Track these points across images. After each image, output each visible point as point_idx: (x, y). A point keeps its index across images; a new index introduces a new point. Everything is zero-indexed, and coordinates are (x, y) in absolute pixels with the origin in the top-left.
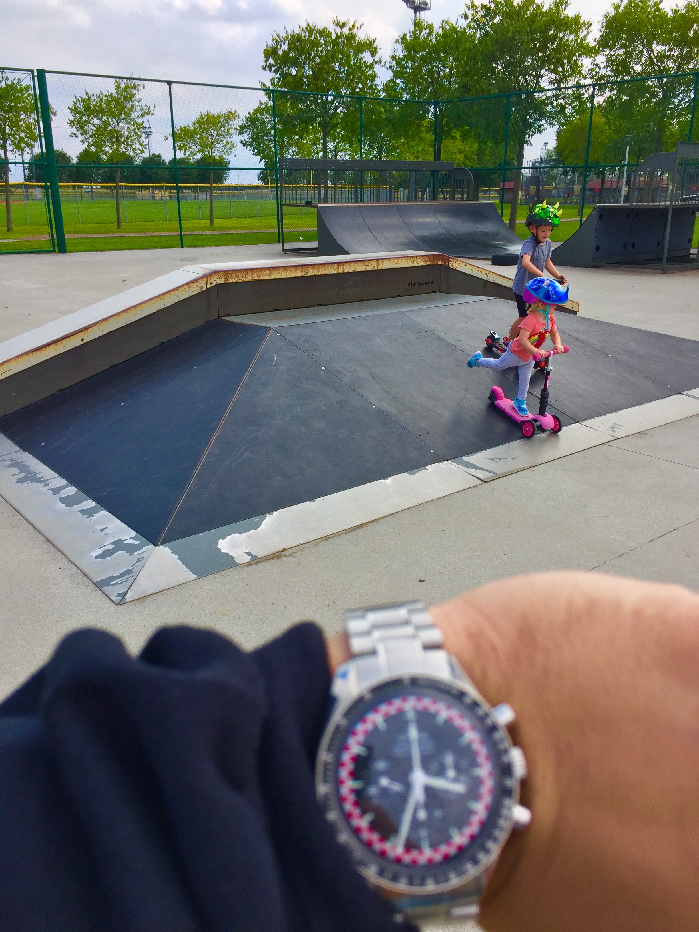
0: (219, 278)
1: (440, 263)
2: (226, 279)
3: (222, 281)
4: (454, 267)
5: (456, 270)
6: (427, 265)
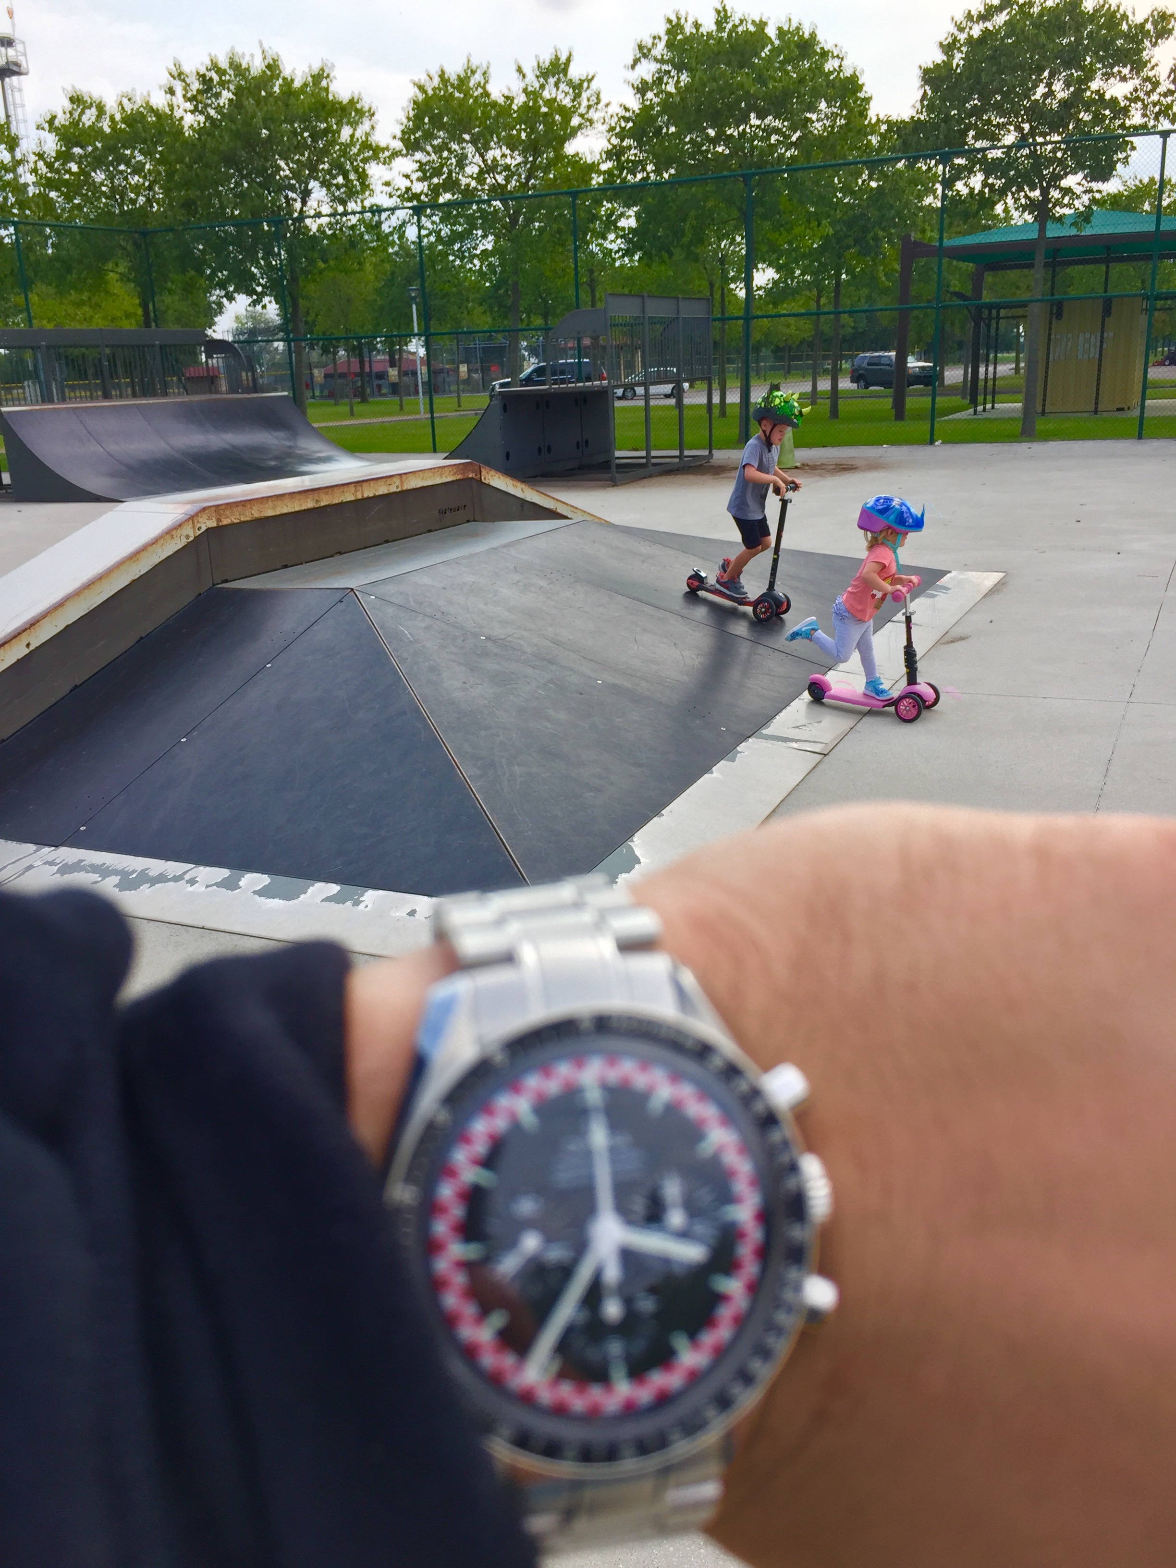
0: (209, 519)
1: (470, 476)
2: (219, 520)
3: (213, 524)
4: (487, 482)
5: (489, 485)
6: (457, 480)
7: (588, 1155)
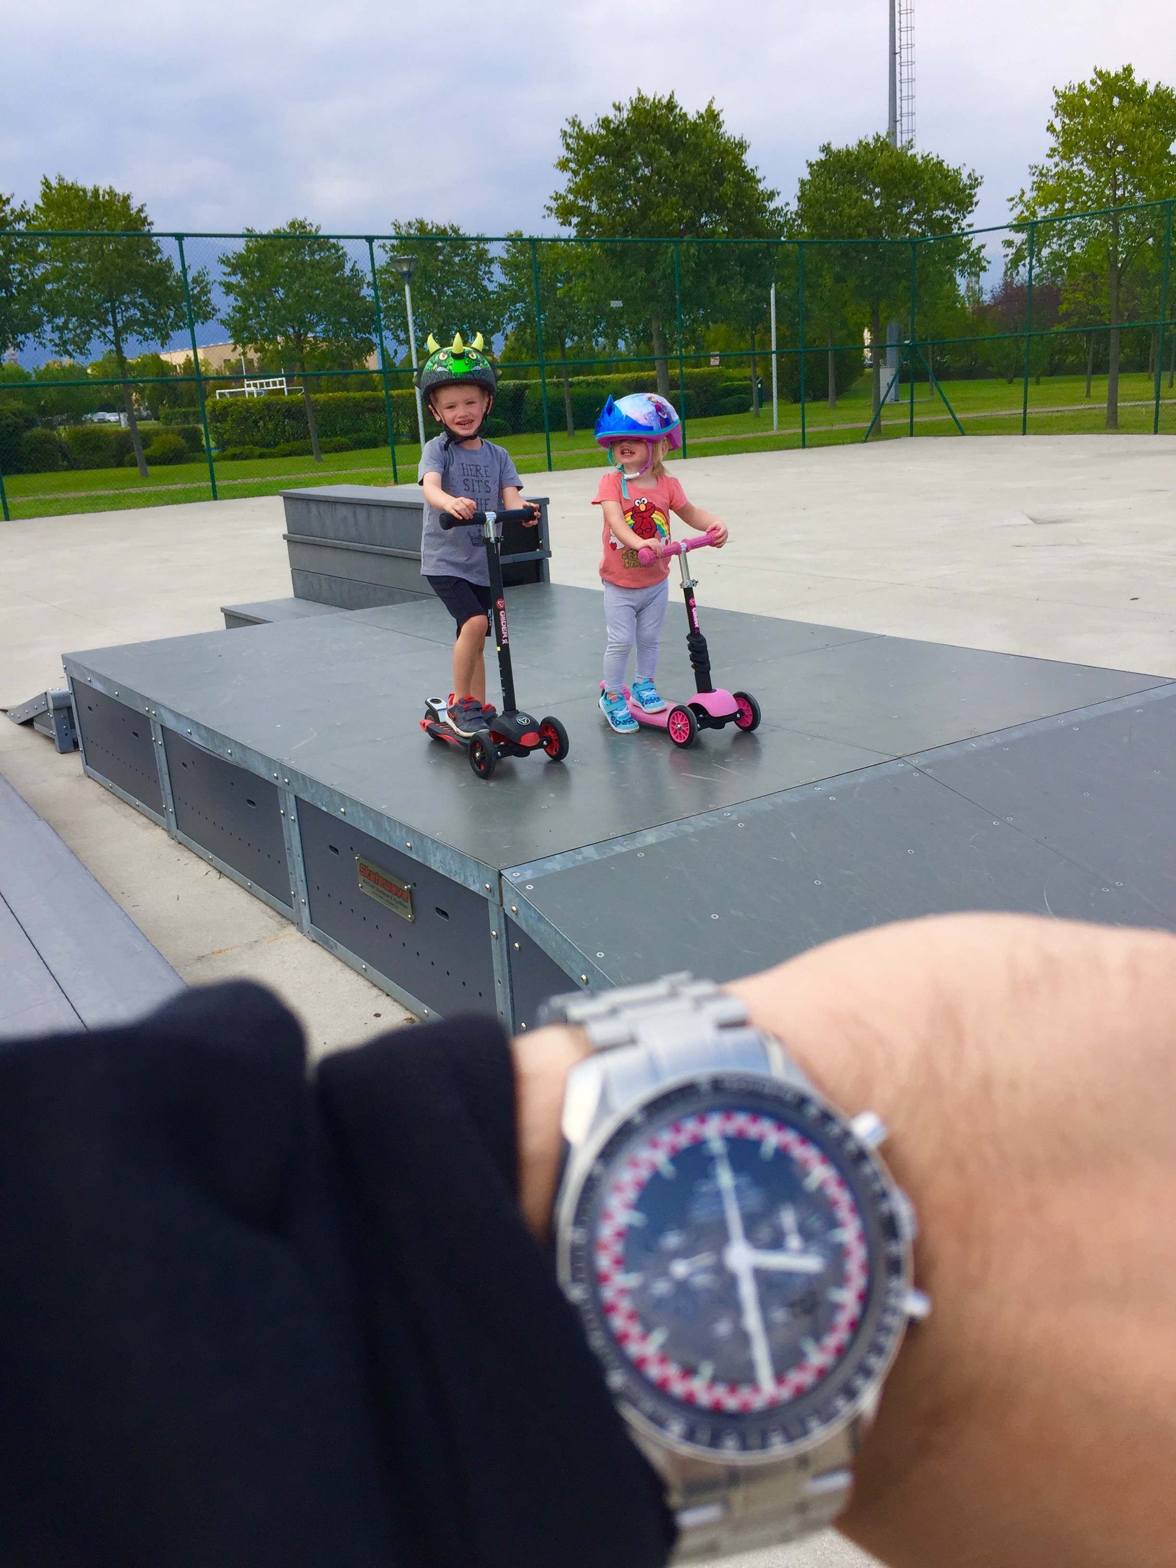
7: (718, 1195)
